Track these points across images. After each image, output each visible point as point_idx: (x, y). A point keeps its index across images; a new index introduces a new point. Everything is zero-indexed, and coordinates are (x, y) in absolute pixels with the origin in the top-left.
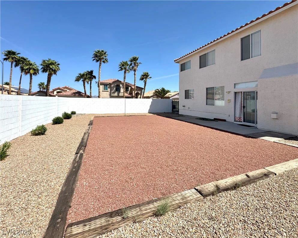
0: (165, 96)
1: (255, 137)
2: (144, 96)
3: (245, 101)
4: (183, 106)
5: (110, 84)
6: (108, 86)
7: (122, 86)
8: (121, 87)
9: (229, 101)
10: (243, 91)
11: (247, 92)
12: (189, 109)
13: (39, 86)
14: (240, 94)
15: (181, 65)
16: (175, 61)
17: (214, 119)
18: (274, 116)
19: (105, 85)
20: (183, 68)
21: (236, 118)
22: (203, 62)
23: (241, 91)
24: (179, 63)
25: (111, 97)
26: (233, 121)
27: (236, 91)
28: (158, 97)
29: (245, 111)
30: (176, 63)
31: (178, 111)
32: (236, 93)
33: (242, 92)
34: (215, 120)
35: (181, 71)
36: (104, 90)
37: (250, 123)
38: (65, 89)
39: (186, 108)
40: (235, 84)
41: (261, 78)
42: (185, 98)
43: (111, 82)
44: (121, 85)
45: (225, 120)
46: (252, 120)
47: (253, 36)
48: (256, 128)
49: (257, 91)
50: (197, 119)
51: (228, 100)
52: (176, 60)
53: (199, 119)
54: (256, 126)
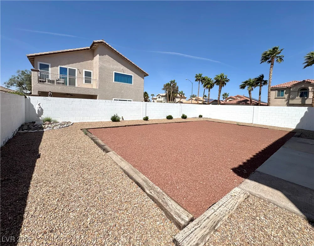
5: (288, 89)
6: (285, 91)
7: (312, 89)
8: (310, 90)
13: (223, 96)
19: (280, 90)
25: (289, 105)
36: (278, 96)
38: (237, 98)
43: (289, 85)
44: (310, 88)
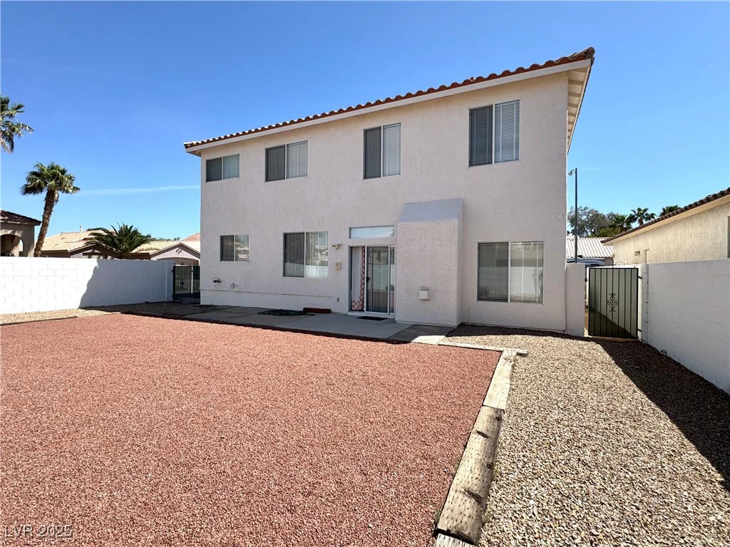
0: (133, 252)
1: (405, 340)
2: (43, 249)
3: (370, 266)
4: (215, 281)
9: (339, 266)
10: (366, 244)
11: (373, 248)
12: (236, 289)
14: (361, 251)
15: (209, 163)
16: (186, 146)
17: (305, 309)
18: (424, 295)
20: (214, 171)
21: (353, 304)
22: (276, 167)
23: (363, 245)
24: (199, 155)
26: (345, 309)
27: (351, 245)
28: (104, 253)
29: (370, 288)
30: (190, 153)
31: (197, 295)
32: (351, 248)
33: (363, 247)
34: (307, 311)
35: (208, 180)
37: (379, 311)
39: (226, 285)
40: (350, 228)
41: (404, 221)
42: (222, 259)
45: (328, 311)
46: (381, 305)
47: (387, 131)
48: (393, 321)
49: (392, 246)
50: (263, 313)
51: (337, 264)
52: (192, 145)
53: (270, 314)
54: (389, 317)
